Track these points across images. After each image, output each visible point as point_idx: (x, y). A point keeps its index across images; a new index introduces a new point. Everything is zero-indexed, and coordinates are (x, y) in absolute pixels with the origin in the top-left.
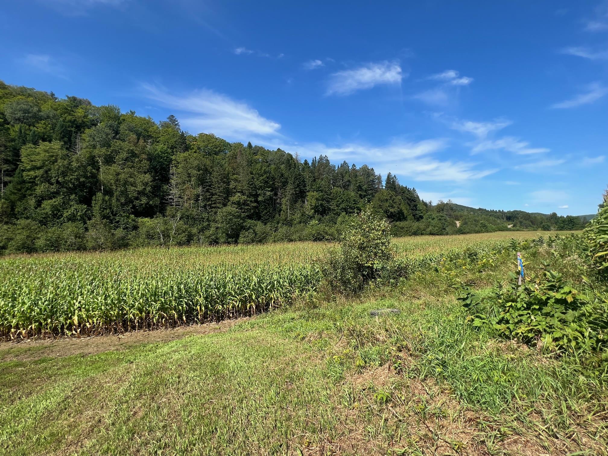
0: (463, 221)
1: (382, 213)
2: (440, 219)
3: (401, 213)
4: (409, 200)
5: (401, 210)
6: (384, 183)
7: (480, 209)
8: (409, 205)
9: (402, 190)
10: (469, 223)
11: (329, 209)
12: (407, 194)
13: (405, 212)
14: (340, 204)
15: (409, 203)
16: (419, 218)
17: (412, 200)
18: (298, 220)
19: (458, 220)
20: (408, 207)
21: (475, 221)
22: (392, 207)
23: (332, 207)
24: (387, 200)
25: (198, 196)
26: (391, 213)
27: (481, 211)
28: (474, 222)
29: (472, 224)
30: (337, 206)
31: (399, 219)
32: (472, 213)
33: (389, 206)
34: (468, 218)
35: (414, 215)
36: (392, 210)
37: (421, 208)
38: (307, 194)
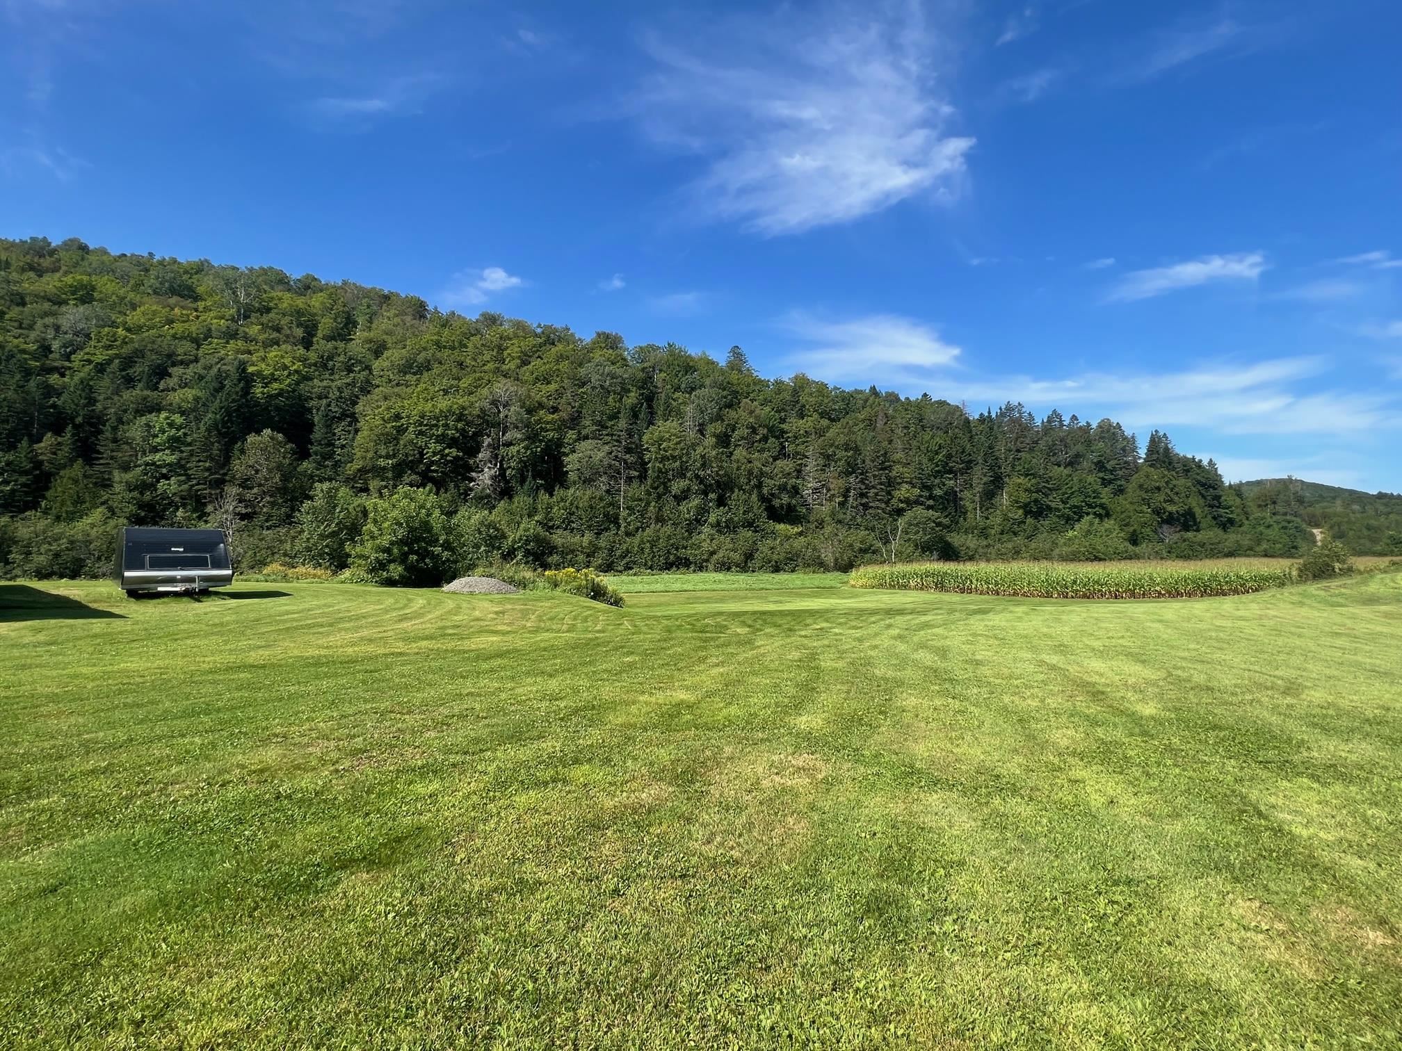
0: (1331, 527)
1: (1148, 515)
2: (1284, 528)
3: (1190, 514)
4: (1203, 485)
5: (1190, 509)
6: (1142, 452)
7: (1381, 496)
8: (1203, 496)
9: (1185, 466)
10: (1351, 533)
11: (1049, 508)
12: (1198, 474)
13: (1198, 512)
14: (1068, 498)
15: (1203, 492)
16: (1227, 525)
17: (1210, 486)
18: (998, 529)
19: (1317, 526)
20: (1202, 501)
21: (1369, 529)
22: (1171, 501)
23: (1053, 505)
24: (1158, 489)
25: (848, 490)
26: (1170, 513)
27: (1384, 501)
28: (1365, 532)
29: (1359, 538)
30: (1063, 502)
31: (1186, 528)
32: (1356, 507)
33: (1165, 501)
34: (1349, 522)
35: (1214, 518)
36: (1172, 508)
37: (1231, 503)
38: (1007, 480)
